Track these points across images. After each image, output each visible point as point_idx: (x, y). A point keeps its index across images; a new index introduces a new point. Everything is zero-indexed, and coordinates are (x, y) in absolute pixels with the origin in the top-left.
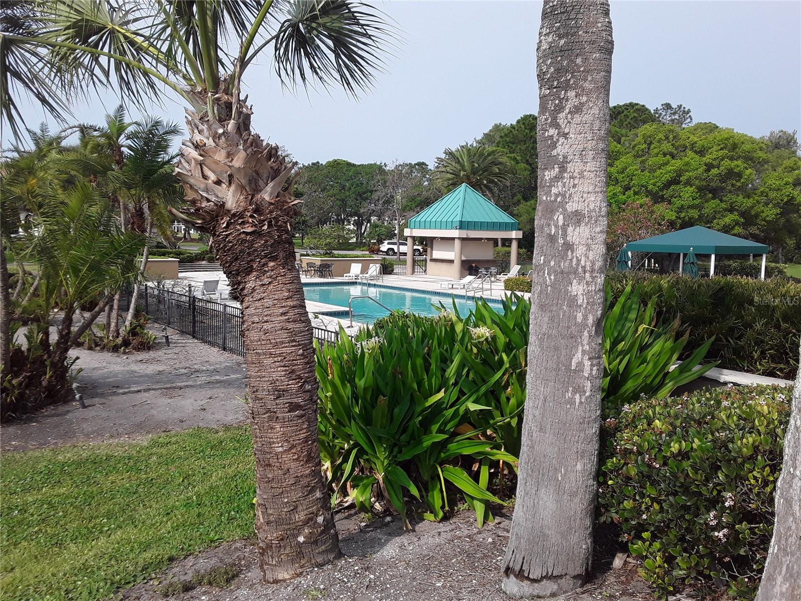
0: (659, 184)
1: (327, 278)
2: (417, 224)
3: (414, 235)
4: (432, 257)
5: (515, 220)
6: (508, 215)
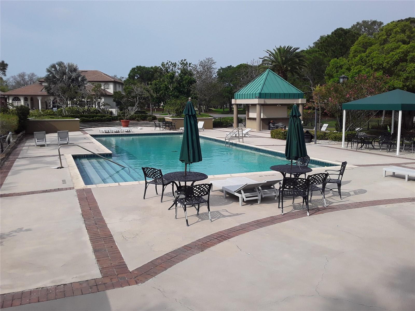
0: (390, 62)
1: (173, 130)
2: (239, 96)
3: (237, 103)
4: (249, 117)
5: (301, 91)
6: (296, 88)
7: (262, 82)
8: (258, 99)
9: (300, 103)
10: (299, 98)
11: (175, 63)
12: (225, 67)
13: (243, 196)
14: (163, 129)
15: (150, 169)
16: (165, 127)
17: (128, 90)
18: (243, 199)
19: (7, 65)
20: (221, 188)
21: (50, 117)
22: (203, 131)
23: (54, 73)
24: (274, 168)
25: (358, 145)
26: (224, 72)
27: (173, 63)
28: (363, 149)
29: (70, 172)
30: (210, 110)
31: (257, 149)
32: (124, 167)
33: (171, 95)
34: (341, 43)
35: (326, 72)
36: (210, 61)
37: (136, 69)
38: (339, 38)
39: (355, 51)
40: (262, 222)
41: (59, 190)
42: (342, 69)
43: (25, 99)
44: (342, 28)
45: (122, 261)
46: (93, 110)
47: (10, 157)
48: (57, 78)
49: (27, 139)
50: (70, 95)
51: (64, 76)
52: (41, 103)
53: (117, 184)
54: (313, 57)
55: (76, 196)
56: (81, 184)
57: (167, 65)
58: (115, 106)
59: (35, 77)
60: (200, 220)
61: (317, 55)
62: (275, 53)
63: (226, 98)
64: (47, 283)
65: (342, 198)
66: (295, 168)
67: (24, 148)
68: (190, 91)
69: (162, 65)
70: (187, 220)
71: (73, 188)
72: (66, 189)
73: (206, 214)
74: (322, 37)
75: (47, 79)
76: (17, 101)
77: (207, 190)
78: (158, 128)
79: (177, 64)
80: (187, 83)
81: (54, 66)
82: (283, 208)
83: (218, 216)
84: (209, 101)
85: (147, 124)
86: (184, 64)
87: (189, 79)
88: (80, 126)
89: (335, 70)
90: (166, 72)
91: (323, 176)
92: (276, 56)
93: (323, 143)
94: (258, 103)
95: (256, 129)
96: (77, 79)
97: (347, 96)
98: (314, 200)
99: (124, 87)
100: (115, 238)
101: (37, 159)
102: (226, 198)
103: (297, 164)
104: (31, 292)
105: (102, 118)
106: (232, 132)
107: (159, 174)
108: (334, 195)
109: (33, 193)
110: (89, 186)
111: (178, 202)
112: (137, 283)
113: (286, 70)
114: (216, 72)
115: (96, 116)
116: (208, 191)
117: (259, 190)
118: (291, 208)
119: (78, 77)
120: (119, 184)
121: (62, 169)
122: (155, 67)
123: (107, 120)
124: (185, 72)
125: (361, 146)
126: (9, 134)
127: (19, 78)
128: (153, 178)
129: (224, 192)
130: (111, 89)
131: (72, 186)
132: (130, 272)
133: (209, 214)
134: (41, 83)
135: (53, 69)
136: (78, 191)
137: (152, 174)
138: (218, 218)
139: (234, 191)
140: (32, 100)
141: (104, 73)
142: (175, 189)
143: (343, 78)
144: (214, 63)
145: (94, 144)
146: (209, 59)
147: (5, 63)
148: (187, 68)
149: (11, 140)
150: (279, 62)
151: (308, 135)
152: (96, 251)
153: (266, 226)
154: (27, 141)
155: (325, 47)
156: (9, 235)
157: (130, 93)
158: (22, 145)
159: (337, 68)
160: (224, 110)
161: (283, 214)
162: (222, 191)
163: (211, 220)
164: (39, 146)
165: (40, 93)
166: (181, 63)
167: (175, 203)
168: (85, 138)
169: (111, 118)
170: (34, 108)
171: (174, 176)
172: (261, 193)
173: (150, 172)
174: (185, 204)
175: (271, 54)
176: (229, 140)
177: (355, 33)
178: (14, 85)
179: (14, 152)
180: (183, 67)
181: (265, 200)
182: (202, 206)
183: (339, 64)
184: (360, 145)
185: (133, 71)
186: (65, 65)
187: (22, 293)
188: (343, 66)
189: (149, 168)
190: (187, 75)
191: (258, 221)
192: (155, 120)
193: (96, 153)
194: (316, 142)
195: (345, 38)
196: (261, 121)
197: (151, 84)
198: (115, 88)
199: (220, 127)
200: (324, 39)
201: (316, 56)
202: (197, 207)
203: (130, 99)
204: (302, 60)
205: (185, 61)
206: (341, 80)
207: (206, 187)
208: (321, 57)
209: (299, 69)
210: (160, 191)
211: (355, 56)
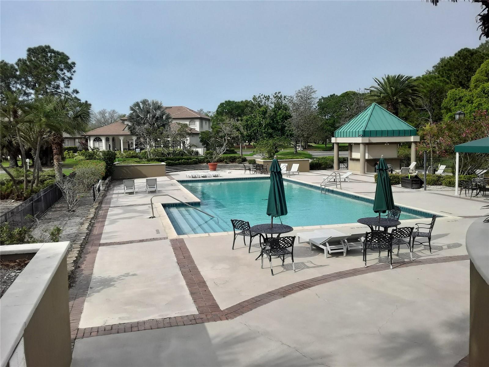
1: (264, 174)
2: (339, 134)
3: (337, 142)
4: (352, 157)
5: (413, 127)
6: (408, 124)
7: (367, 118)
8: (361, 138)
9: (412, 140)
10: (410, 136)
11: (269, 96)
12: (327, 97)
13: (328, 248)
14: (254, 172)
15: (239, 222)
16: (256, 171)
17: (216, 129)
18: (328, 252)
19: (90, 105)
20: (308, 241)
21: (136, 162)
22: (298, 174)
23: (138, 112)
24: (361, 221)
25: (472, 192)
26: (325, 102)
27: (266, 96)
28: (479, 197)
29: (163, 222)
30: (309, 146)
31: (355, 197)
32: (213, 217)
33: (264, 133)
34: (466, 66)
35: (443, 105)
36: (309, 90)
37: (225, 104)
38: (464, 61)
39: (477, 81)
40: (344, 273)
41: (154, 239)
42: (461, 101)
43: (106, 139)
44: (467, 49)
45: (215, 302)
46: (178, 151)
47: (103, 206)
48: (140, 117)
49: (114, 186)
50: (155, 137)
51: (148, 114)
52: (123, 142)
53: (207, 235)
54: (432, 84)
55: (171, 246)
56: (174, 235)
57: (259, 99)
58: (202, 145)
59: (116, 115)
60: (285, 270)
61: (436, 82)
62: (383, 83)
63: (328, 132)
64: (156, 316)
65: (432, 252)
66: (383, 221)
67: (114, 196)
68: (285, 127)
69: (254, 99)
70: (272, 270)
71: (167, 238)
72: (161, 239)
73: (291, 265)
74: (442, 60)
75: (131, 118)
76: (98, 142)
77: (291, 242)
78: (248, 172)
79: (270, 98)
80: (282, 119)
81: (137, 104)
82: (367, 261)
83: (302, 267)
84: (308, 138)
85: (237, 166)
86: (278, 97)
87: (284, 115)
88: (166, 170)
89: (453, 102)
90: (257, 107)
91: (409, 230)
92: (385, 86)
93: (435, 190)
94: (361, 142)
95: (359, 172)
96: (161, 117)
97: (463, 135)
98: (402, 254)
99: (211, 124)
100: (208, 284)
101: (129, 208)
102: (313, 250)
103: (388, 216)
104: (144, 322)
105: (188, 161)
106: (331, 175)
107: (247, 226)
108: (425, 249)
109: (131, 242)
110: (181, 237)
111: (263, 253)
112: (227, 319)
113: (397, 102)
114: (316, 102)
115: (182, 159)
116: (292, 244)
117: (344, 242)
118: (377, 261)
119: (163, 115)
120: (209, 234)
121: (154, 218)
122: (246, 101)
123: (194, 163)
124: (279, 107)
125: (476, 193)
126: (99, 182)
127: (99, 116)
128: (241, 229)
129: (310, 243)
130: (196, 126)
131: (166, 236)
132: (222, 311)
133: (293, 265)
134: (123, 122)
135: (137, 107)
136: (172, 241)
137: (240, 226)
138: (302, 269)
139: (319, 243)
140: (113, 140)
141: (189, 109)
142: (262, 241)
143: (460, 114)
144: (314, 92)
145: (182, 191)
146: (308, 88)
147: (88, 103)
148: (282, 101)
149: (101, 188)
150: (388, 93)
151: (417, 180)
152: (192, 294)
153: (347, 277)
154: (115, 188)
155: (446, 71)
156: (119, 278)
157: (218, 132)
158: (111, 192)
159: (455, 100)
160: (326, 145)
161: (366, 267)
162: (308, 243)
163: (295, 271)
164: (128, 194)
165: (122, 133)
166: (275, 96)
167: (262, 255)
168: (172, 185)
169: (197, 160)
170: (116, 149)
171: (261, 229)
172: (346, 246)
173: (238, 224)
174: (270, 255)
175: (379, 83)
176: (325, 187)
177: (484, 54)
178: (94, 123)
179: (105, 200)
180: (277, 100)
181: (350, 253)
182: (287, 258)
183: (458, 96)
184: (475, 191)
185: (222, 106)
186: (149, 102)
187: (138, 323)
188: (463, 98)
189: (238, 220)
190: (281, 109)
191: (340, 272)
192: (245, 162)
193: (184, 201)
194: (426, 188)
195: (472, 60)
196: (366, 162)
197: (241, 120)
198: (201, 126)
199: (318, 170)
200: (446, 62)
201: (435, 84)
202: (282, 258)
203: (218, 139)
204: (416, 90)
205: (279, 93)
206: (457, 117)
207: (290, 239)
208: (441, 84)
209: (412, 101)
210: (248, 242)
211: (476, 87)
